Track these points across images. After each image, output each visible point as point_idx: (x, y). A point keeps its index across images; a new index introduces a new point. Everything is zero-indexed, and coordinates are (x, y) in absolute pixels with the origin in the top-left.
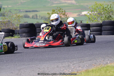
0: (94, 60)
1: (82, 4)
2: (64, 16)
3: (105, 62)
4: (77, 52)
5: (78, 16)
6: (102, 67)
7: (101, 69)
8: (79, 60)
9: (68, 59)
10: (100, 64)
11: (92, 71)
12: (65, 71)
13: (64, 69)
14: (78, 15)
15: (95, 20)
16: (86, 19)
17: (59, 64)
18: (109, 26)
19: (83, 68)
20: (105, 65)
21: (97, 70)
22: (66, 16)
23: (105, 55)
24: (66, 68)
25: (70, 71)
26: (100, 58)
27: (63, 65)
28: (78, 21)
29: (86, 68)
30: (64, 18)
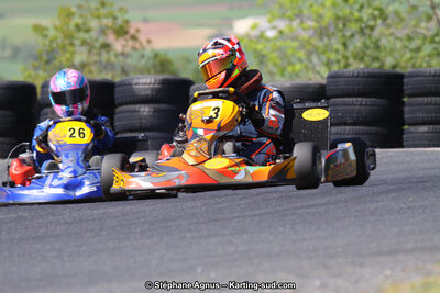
2: (122, 40)
4: (166, 239)
15: (291, 64)
18: (364, 100)
22: (134, 38)
30: (123, 54)
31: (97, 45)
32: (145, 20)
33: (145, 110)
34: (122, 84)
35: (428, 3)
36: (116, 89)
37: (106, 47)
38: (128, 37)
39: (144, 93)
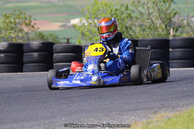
1: (70, 3)
2: (28, 27)
8: (46, 124)
9: (23, 122)
15: (94, 36)
16: (76, 34)
22: (33, 27)
23: (102, 113)
26: (92, 119)
28: (62, 39)
30: (27, 33)
31: (18, 29)
32: (35, 19)
33: (36, 54)
34: (27, 44)
35: (147, 12)
36: (24, 46)
37: (21, 30)
38: (30, 26)
39: (35, 48)
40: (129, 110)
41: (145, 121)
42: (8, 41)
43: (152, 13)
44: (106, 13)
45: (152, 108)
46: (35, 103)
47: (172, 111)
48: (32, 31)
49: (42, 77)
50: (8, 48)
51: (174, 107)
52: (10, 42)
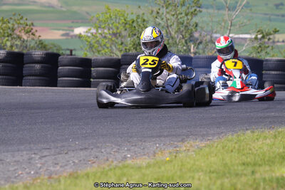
0: (95, 149)
1: (75, 8)
2: (27, 35)
3: (119, 156)
4: (53, 125)
5: (64, 38)
6: (111, 167)
7: (109, 173)
8: (57, 148)
9: (30, 143)
10: (108, 160)
11: (85, 177)
12: (20, 172)
13: (16, 167)
14: (63, 35)
15: (104, 49)
16: (82, 46)
17: (6, 154)
19: (66, 167)
20: (120, 162)
21: (99, 174)
22: (33, 34)
23: (121, 138)
24: (23, 166)
25: (32, 172)
26: (109, 144)
27: (17, 159)
29: (71, 167)
30: (27, 41)
33: (38, 66)
34: (27, 54)
35: (166, 25)
36: (25, 56)
37: (19, 37)
38: (30, 34)
39: (37, 59)
40: (152, 137)
41: (171, 149)
42: (5, 49)
43: (171, 25)
44: (119, 23)
45: (179, 135)
46: (42, 122)
47: (202, 140)
48: (33, 39)
49: (44, 92)
50: (5, 57)
51: (203, 136)
52: (7, 50)
